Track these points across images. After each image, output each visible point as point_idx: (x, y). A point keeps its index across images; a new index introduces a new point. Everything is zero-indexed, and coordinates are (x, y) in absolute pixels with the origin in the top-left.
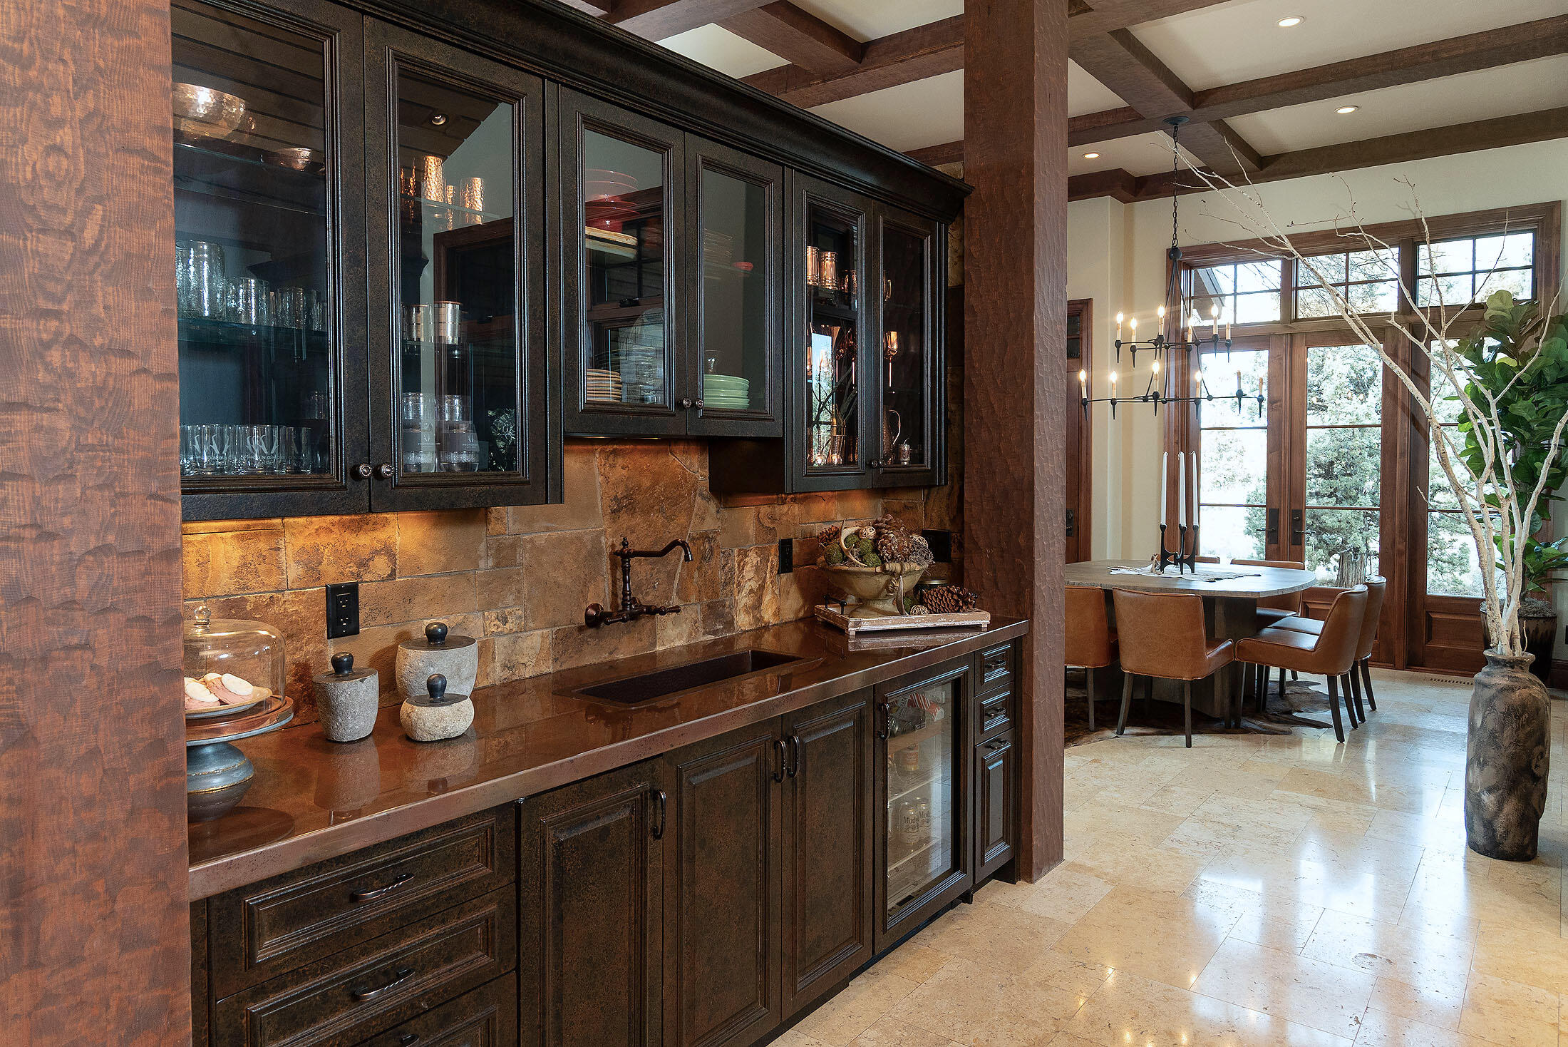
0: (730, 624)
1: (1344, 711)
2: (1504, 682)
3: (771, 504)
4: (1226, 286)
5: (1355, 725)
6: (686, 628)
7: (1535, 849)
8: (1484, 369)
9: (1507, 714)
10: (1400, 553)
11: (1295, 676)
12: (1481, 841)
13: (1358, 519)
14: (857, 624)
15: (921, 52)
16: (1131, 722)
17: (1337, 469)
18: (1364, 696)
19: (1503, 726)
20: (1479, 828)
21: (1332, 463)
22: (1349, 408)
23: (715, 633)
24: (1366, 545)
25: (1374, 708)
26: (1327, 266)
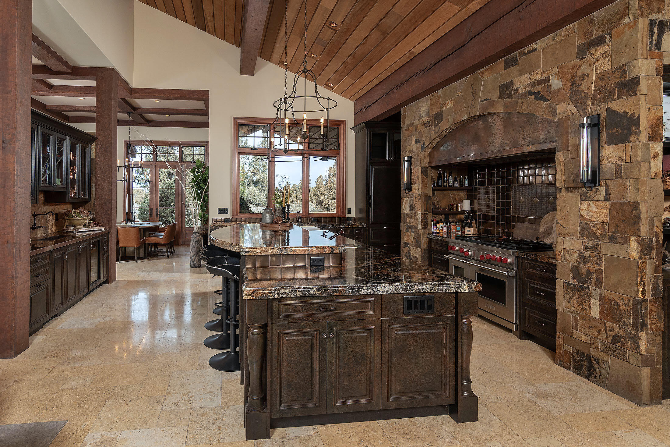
0: (48, 232)
1: (169, 253)
2: (196, 236)
3: (54, 205)
4: (139, 151)
5: (171, 255)
6: (41, 232)
7: (201, 265)
8: (195, 176)
9: (196, 242)
10: (180, 218)
11: (157, 248)
12: (192, 265)
13: (170, 213)
14: (78, 230)
15: (70, 92)
16: (122, 260)
17: (164, 199)
18: (173, 250)
19: (196, 244)
20: (192, 263)
21: (163, 197)
22: (167, 182)
23: (45, 233)
24: (172, 221)
25: (175, 252)
26: (163, 149)
